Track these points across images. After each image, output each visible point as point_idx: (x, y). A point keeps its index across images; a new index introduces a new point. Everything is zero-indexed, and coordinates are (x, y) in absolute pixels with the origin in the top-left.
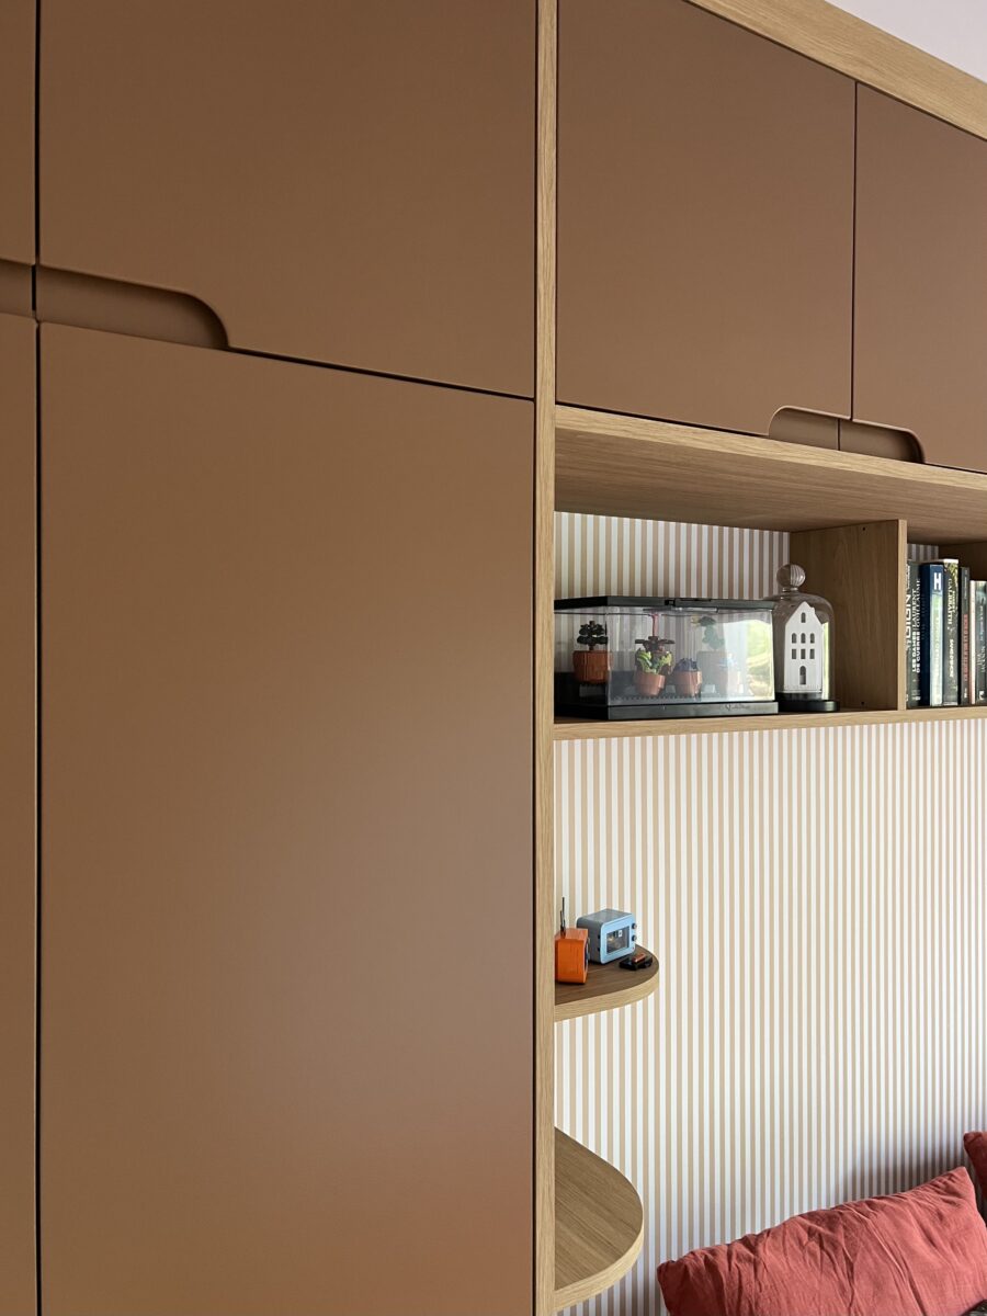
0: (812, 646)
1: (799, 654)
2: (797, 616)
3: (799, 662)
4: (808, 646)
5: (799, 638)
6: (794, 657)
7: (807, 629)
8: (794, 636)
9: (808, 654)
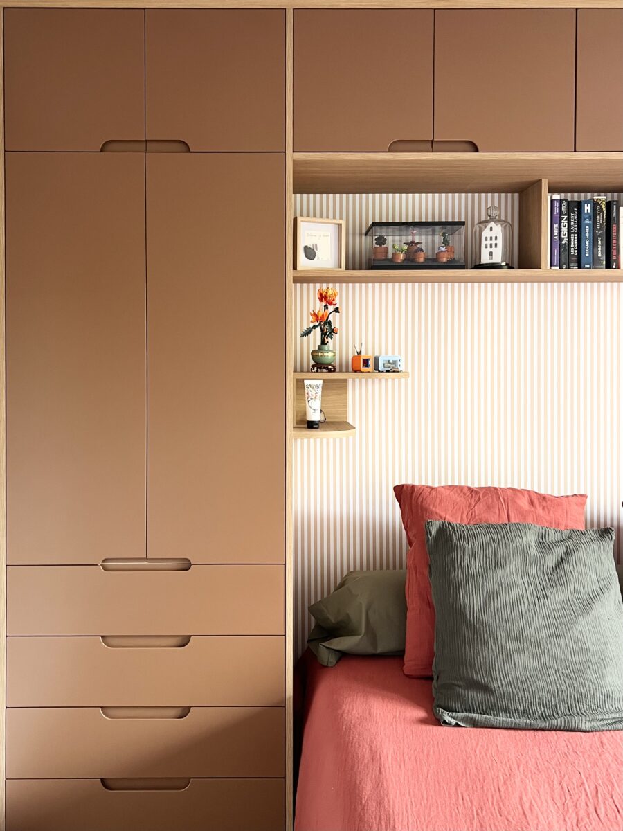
0: (496, 242)
1: (489, 246)
2: (488, 228)
3: (489, 249)
4: (494, 242)
5: (489, 239)
6: (486, 247)
7: (493, 234)
8: (486, 238)
9: (493, 245)
